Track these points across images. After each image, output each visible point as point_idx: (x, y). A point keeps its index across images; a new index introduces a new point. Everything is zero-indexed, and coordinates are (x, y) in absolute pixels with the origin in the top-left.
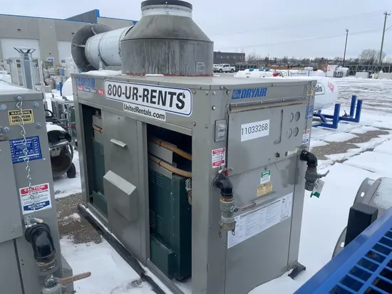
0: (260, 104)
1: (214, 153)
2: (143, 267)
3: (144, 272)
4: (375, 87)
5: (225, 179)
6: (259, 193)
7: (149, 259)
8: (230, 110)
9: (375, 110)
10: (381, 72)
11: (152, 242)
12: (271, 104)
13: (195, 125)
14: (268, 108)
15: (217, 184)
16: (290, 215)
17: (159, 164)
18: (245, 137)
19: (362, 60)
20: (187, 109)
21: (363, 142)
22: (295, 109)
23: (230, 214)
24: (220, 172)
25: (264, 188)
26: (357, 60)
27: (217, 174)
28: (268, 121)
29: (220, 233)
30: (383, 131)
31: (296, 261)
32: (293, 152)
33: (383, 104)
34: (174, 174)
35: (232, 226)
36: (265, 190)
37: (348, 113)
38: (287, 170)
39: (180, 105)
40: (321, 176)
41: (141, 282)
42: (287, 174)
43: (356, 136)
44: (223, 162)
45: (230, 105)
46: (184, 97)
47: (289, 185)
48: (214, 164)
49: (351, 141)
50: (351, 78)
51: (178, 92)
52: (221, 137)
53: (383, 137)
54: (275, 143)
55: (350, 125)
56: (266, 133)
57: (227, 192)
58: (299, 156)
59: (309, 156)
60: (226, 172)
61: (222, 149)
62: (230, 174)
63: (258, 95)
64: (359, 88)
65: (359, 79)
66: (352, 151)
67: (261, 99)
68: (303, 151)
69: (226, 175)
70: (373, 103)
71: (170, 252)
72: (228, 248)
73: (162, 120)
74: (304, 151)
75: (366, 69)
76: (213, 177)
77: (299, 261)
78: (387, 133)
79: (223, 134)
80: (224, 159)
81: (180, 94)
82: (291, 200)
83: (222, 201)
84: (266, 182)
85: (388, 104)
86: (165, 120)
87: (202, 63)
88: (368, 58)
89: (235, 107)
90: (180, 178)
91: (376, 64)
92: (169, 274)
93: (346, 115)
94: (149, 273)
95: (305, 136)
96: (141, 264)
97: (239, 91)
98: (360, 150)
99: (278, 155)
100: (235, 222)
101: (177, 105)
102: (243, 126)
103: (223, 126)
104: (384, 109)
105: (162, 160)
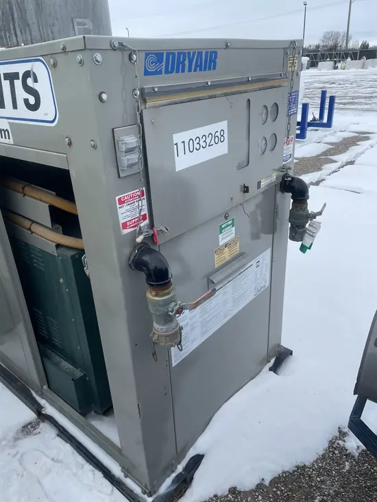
0: (205, 87)
1: (121, 202)
2: (38, 399)
3: (42, 407)
4: (343, 80)
5: (150, 251)
6: (218, 261)
7: (45, 387)
8: (145, 101)
9: (348, 109)
10: (349, 59)
11: (45, 360)
12: (228, 88)
13: (70, 144)
14: (221, 95)
15: (137, 264)
16: (267, 284)
17: (30, 229)
18: (183, 162)
19: (323, 46)
20: (47, 109)
21: (340, 152)
22: (269, 97)
23: (168, 319)
24: (139, 239)
25: (226, 249)
26: (318, 47)
27: (135, 245)
28: (223, 125)
29: (154, 354)
30: (362, 137)
31: (279, 345)
32: (269, 179)
33: (356, 101)
34: (58, 246)
35: (176, 338)
36: (227, 255)
37: (317, 117)
38: (259, 211)
39: (32, 101)
40: (314, 216)
41: (38, 424)
42: (260, 219)
43: (330, 146)
44: (144, 218)
45: (142, 90)
46: (36, 80)
47: (262, 235)
48: (125, 226)
49: (326, 153)
50: (313, 71)
51: (21, 69)
52: (131, 166)
53: (364, 145)
54: (240, 167)
55: (321, 132)
56: (222, 149)
57: (159, 278)
58: (278, 187)
59: (294, 184)
60: (152, 238)
61: (137, 192)
62: (160, 240)
63: (199, 67)
64: (324, 83)
65: (322, 71)
66: (329, 167)
67: (208, 77)
68: (284, 177)
69: (155, 243)
70: (344, 101)
71: (78, 374)
72: (174, 364)
73: (7, 141)
74: (286, 176)
75: (331, 57)
76: (127, 251)
77: (282, 344)
78: (368, 138)
79: (135, 157)
80: (145, 211)
81: (27, 74)
82: (268, 260)
83: (151, 296)
84: (228, 239)
85: (363, 100)
86: (11, 141)
87: (86, 21)
88: (331, 43)
89: (154, 94)
90: (71, 253)
91: (341, 50)
92: (80, 408)
93: (314, 119)
94: (49, 410)
95: (287, 150)
96: (34, 394)
97: (159, 56)
98: (338, 164)
99: (246, 189)
100: (181, 328)
101: (26, 101)
102: (178, 138)
103: (132, 140)
104: (359, 107)
105: (33, 222)
